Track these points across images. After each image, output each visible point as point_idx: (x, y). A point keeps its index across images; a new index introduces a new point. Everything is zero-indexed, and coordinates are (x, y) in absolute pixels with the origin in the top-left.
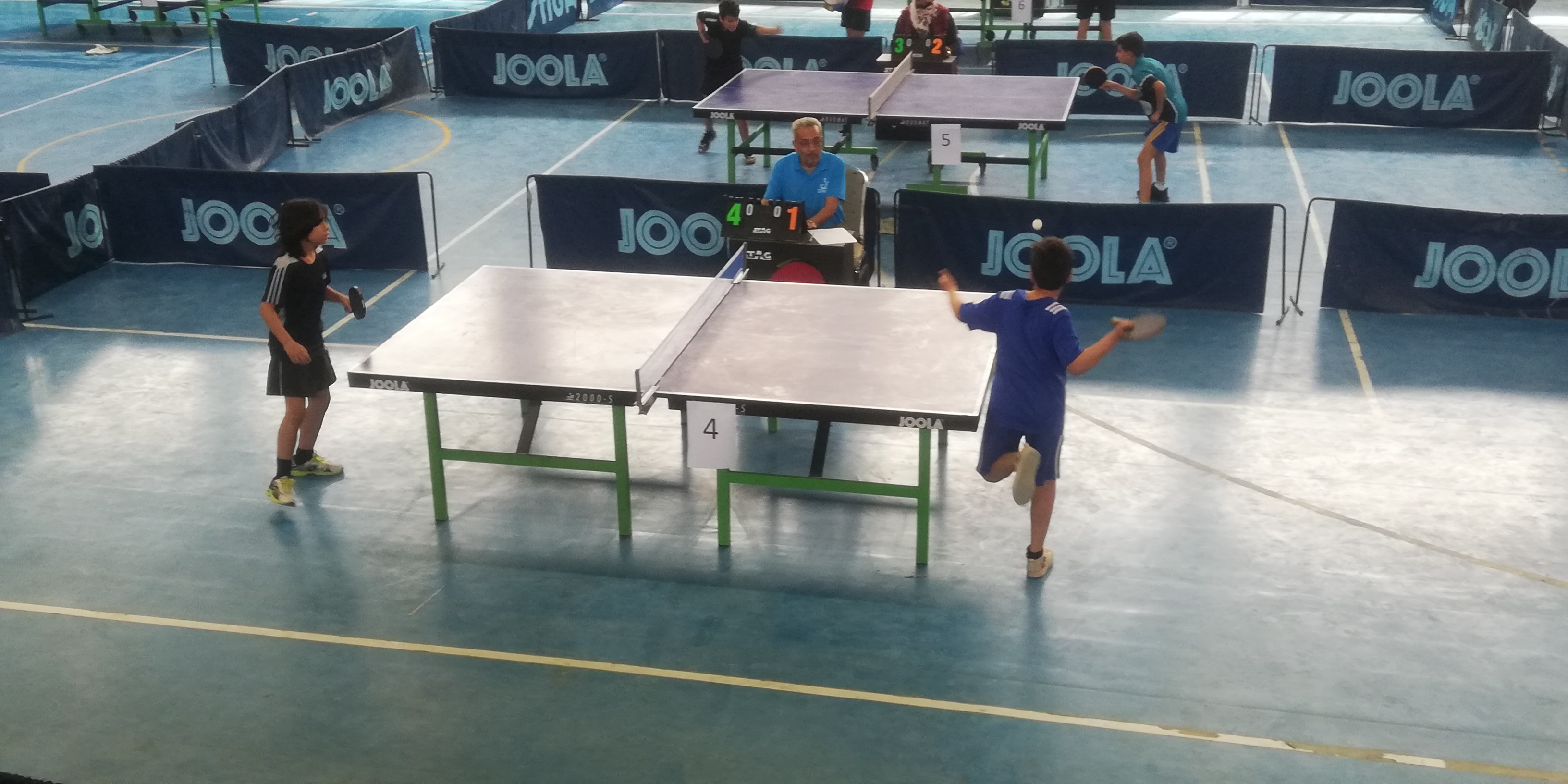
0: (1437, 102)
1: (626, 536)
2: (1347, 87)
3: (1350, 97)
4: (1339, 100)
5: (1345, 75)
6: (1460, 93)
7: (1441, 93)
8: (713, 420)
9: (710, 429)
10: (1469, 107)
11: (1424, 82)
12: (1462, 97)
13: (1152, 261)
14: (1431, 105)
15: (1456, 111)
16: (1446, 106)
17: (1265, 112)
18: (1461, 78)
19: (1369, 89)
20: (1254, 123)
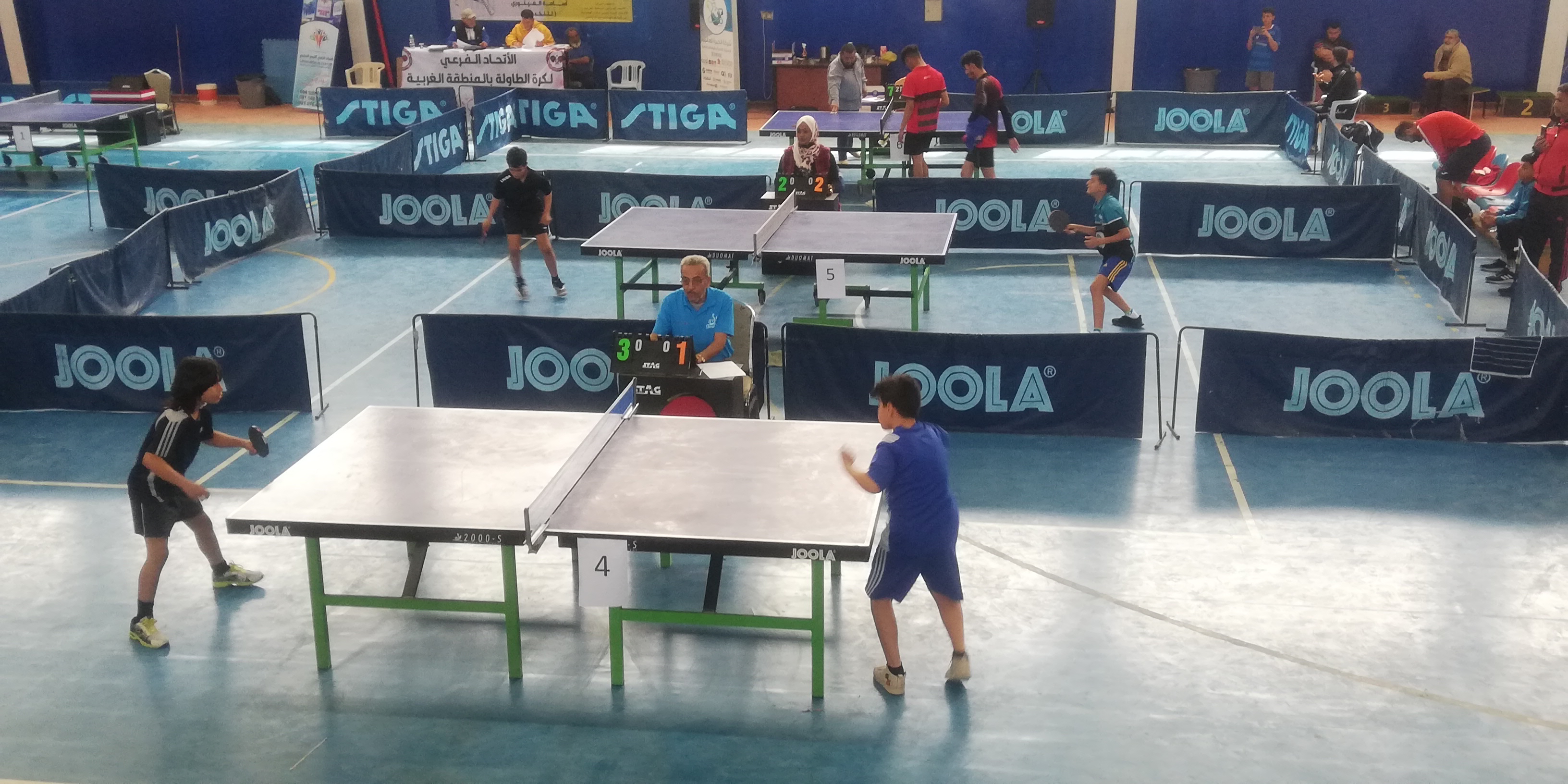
0: (1296, 234)
1: (516, 679)
2: (1211, 220)
3: (1214, 229)
5: (1209, 209)
6: (1317, 225)
7: (1299, 225)
8: (605, 557)
9: (602, 567)
10: (1326, 238)
11: (1282, 215)
12: (1319, 228)
13: (1033, 389)
14: (1290, 237)
15: (1315, 242)
16: (1304, 238)
18: (1318, 211)
19: (1231, 222)
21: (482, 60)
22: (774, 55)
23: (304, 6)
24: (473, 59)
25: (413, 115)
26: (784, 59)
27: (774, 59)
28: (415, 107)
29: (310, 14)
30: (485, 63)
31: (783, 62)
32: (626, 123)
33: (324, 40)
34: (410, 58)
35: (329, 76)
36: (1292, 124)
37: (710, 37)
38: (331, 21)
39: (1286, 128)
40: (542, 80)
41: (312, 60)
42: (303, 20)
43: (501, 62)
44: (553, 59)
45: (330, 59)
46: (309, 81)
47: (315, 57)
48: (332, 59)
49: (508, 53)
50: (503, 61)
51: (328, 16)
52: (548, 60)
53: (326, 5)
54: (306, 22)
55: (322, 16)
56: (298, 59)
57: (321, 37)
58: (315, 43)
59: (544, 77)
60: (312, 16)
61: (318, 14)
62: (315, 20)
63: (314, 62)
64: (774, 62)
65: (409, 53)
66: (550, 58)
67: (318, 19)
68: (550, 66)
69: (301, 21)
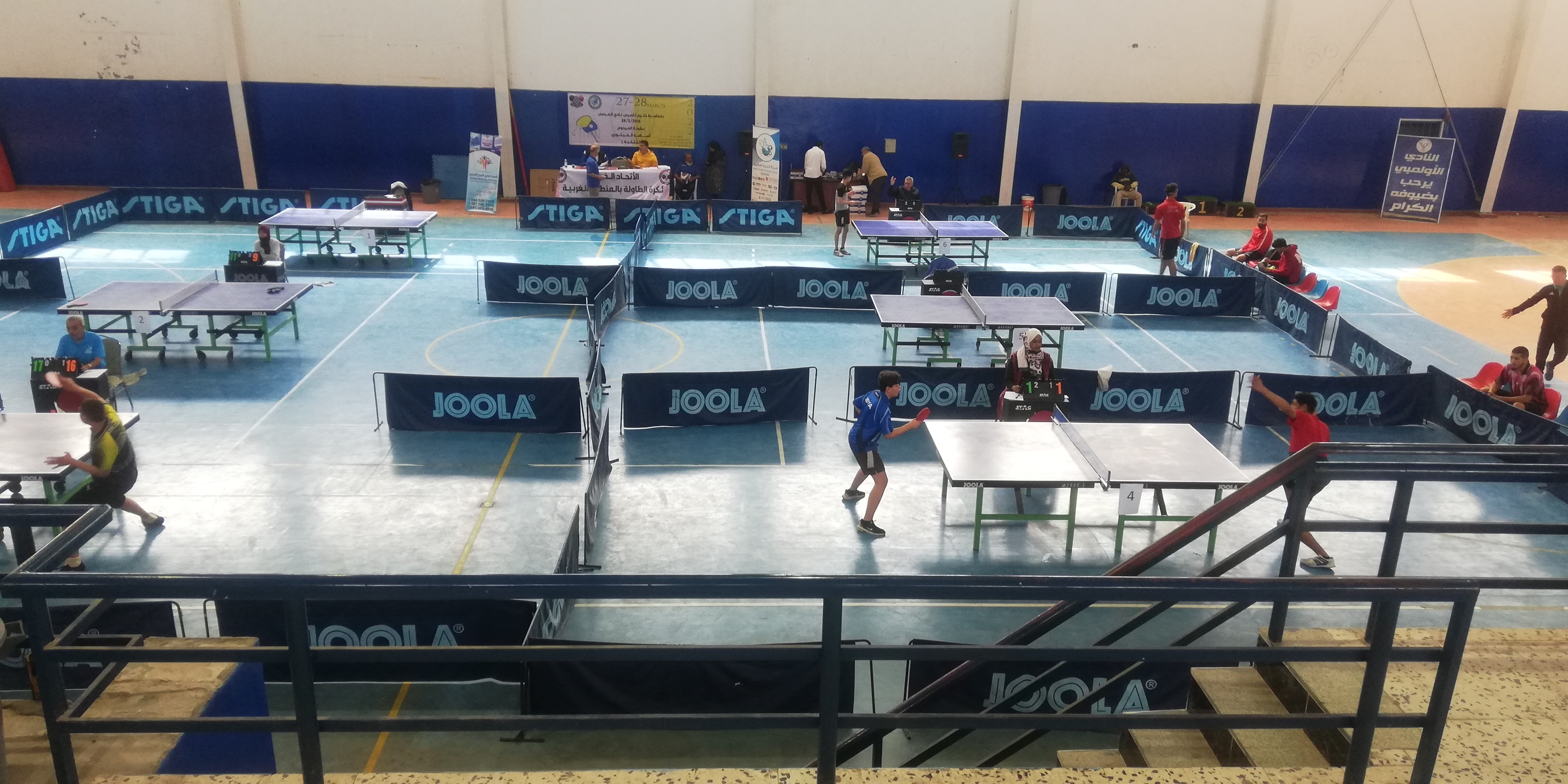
0: (1200, 303)
1: (1069, 550)
2: (1155, 295)
3: (1156, 301)
4: (1150, 302)
5: (1154, 289)
6: (1211, 298)
7: (1202, 298)
8: (1133, 492)
9: (1131, 496)
10: (1216, 305)
11: (1194, 292)
12: (1212, 300)
13: (1176, 400)
14: (1197, 305)
15: (1210, 307)
16: (1204, 305)
17: (1112, 306)
18: (1212, 291)
19: (1166, 297)
20: (1105, 315)
21: (616, 177)
22: (791, 173)
23: (471, 140)
24: (609, 176)
25: (581, 215)
26: (798, 176)
27: (792, 175)
28: (582, 210)
29: (476, 145)
30: (617, 179)
31: (798, 178)
32: (722, 221)
33: (489, 163)
34: (566, 174)
35: (495, 189)
36: (1142, 227)
37: (760, 163)
38: (493, 151)
39: (1137, 228)
40: (656, 190)
41: (481, 177)
42: (471, 149)
43: (629, 179)
44: (664, 177)
45: (494, 177)
46: (479, 192)
47: (483, 175)
48: (497, 177)
49: (634, 173)
50: (630, 177)
51: (491, 147)
52: (660, 177)
53: (489, 139)
54: (473, 151)
55: (486, 147)
56: (469, 177)
57: (486, 161)
58: (482, 166)
59: (657, 189)
60: (478, 147)
61: (483, 146)
62: (481, 149)
63: (479, 178)
64: (792, 178)
65: (565, 171)
66: (662, 176)
67: (482, 149)
68: (661, 181)
69: (469, 149)
